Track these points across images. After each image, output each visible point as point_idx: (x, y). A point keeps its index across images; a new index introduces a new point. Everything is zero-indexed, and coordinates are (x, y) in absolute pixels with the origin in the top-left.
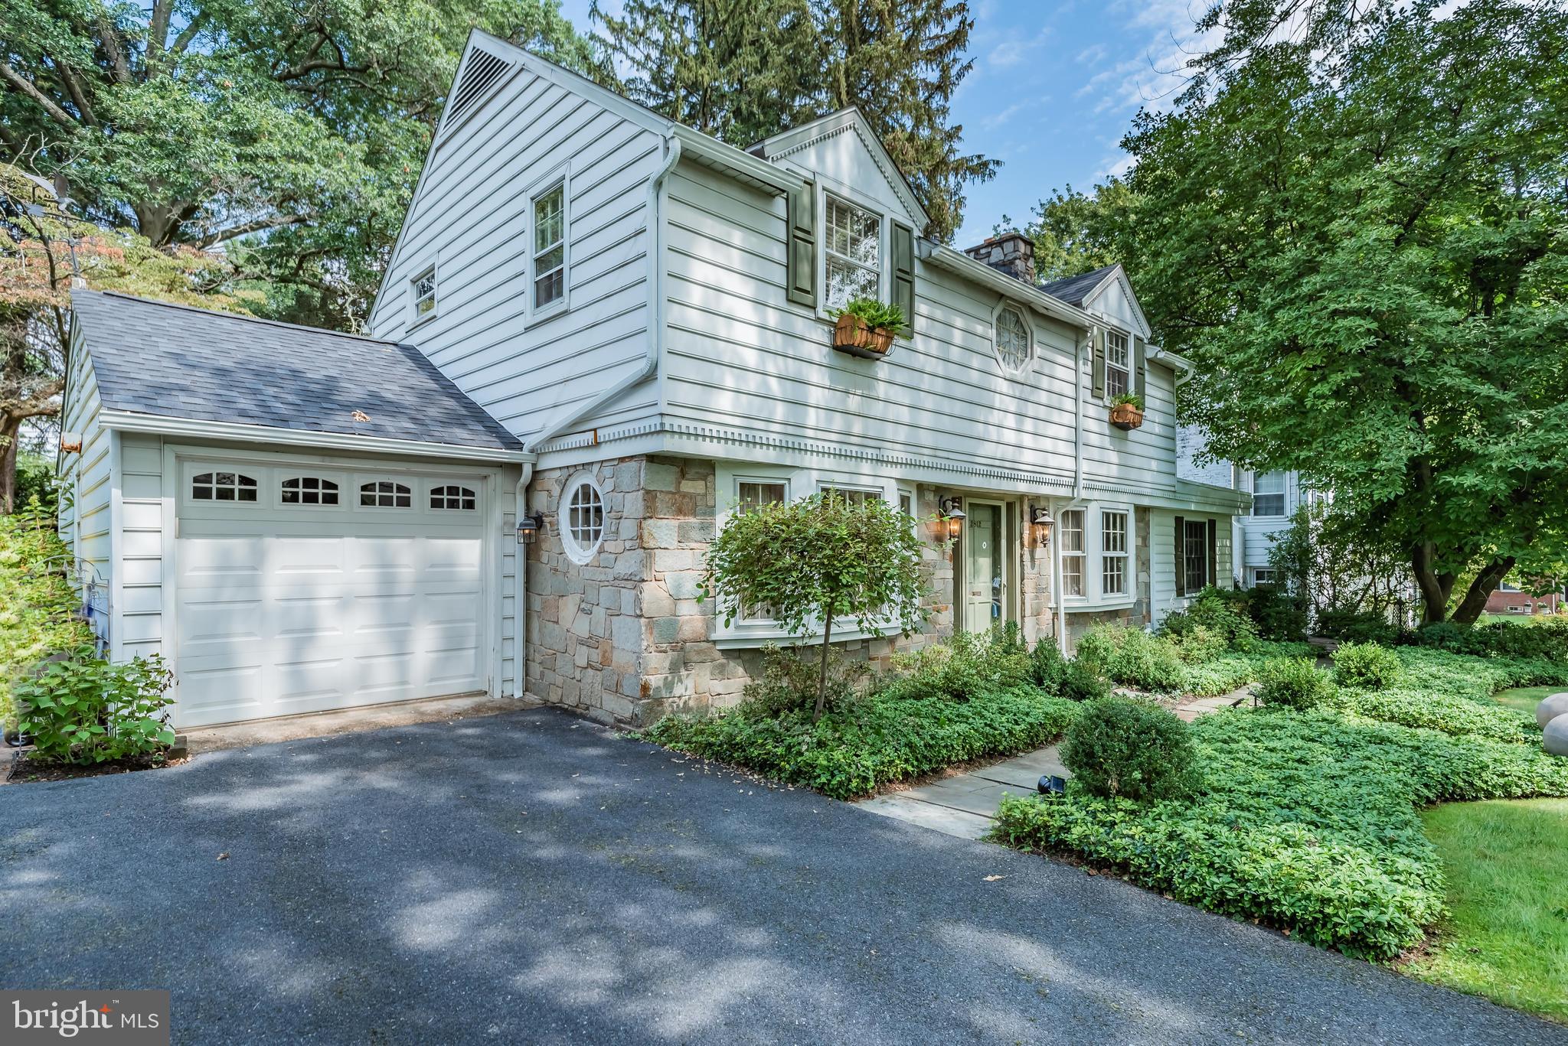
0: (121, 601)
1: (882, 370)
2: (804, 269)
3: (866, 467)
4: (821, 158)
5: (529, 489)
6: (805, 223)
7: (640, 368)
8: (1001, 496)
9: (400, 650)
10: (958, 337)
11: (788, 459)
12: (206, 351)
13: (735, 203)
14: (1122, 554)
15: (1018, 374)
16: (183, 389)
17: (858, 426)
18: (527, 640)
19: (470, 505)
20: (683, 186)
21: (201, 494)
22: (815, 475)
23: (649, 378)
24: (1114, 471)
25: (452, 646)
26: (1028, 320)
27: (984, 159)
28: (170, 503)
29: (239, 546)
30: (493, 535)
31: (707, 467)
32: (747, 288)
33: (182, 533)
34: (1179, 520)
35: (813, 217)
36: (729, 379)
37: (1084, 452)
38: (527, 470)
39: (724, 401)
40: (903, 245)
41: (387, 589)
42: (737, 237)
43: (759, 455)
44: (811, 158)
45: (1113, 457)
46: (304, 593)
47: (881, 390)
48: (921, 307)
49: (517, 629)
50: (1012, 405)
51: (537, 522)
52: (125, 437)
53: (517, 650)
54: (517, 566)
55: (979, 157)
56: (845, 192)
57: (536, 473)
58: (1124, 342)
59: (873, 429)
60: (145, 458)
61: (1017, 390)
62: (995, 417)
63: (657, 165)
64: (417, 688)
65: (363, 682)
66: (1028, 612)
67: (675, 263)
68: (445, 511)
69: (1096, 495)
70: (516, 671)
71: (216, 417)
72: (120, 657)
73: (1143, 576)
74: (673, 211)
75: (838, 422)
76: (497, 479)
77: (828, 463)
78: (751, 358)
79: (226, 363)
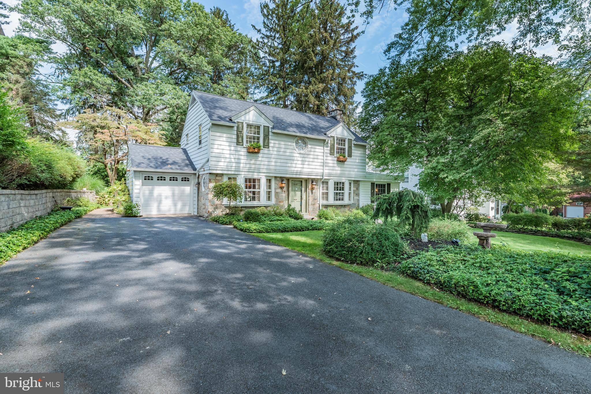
0: (134, 195)
1: (260, 155)
2: (240, 139)
3: (256, 174)
4: (245, 118)
5: (198, 178)
6: (240, 130)
7: (207, 159)
8: (303, 178)
9: (175, 205)
10: (283, 146)
11: (236, 173)
12: (147, 155)
13: (225, 130)
14: (343, 192)
15: (302, 152)
16: (143, 163)
17: (253, 166)
18: (198, 205)
19: (188, 181)
20: (215, 128)
21: (145, 179)
22: (243, 176)
23: (208, 161)
24: (339, 172)
25: (184, 205)
26: (307, 140)
27: (364, 73)
28: (141, 181)
29: (150, 187)
30: (192, 186)
31: (222, 175)
32: (227, 144)
33: (143, 185)
34: (373, 184)
35: (243, 129)
36: (223, 160)
37: (325, 168)
38: (197, 174)
39: (221, 164)
40: (266, 130)
41: (173, 195)
42: (225, 135)
43: (230, 172)
44: (243, 118)
45: (339, 169)
46: (160, 195)
47: (260, 159)
48: (271, 141)
49: (196, 203)
50: (300, 159)
51: (199, 184)
52: (135, 171)
53: (196, 206)
54: (196, 191)
55: (362, 72)
56: (251, 122)
57: (199, 175)
58: (344, 141)
59: (257, 166)
60: (137, 174)
61: (302, 156)
62: (295, 162)
63: (209, 126)
64: (178, 212)
65: (169, 210)
66: (310, 204)
67: (212, 142)
68: (184, 182)
69: (332, 178)
70: (196, 210)
71: (146, 168)
72: (134, 202)
73: (356, 198)
74: (212, 133)
75: (248, 166)
76: (193, 176)
77: (246, 173)
78: (228, 156)
79: (150, 157)
